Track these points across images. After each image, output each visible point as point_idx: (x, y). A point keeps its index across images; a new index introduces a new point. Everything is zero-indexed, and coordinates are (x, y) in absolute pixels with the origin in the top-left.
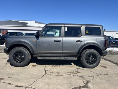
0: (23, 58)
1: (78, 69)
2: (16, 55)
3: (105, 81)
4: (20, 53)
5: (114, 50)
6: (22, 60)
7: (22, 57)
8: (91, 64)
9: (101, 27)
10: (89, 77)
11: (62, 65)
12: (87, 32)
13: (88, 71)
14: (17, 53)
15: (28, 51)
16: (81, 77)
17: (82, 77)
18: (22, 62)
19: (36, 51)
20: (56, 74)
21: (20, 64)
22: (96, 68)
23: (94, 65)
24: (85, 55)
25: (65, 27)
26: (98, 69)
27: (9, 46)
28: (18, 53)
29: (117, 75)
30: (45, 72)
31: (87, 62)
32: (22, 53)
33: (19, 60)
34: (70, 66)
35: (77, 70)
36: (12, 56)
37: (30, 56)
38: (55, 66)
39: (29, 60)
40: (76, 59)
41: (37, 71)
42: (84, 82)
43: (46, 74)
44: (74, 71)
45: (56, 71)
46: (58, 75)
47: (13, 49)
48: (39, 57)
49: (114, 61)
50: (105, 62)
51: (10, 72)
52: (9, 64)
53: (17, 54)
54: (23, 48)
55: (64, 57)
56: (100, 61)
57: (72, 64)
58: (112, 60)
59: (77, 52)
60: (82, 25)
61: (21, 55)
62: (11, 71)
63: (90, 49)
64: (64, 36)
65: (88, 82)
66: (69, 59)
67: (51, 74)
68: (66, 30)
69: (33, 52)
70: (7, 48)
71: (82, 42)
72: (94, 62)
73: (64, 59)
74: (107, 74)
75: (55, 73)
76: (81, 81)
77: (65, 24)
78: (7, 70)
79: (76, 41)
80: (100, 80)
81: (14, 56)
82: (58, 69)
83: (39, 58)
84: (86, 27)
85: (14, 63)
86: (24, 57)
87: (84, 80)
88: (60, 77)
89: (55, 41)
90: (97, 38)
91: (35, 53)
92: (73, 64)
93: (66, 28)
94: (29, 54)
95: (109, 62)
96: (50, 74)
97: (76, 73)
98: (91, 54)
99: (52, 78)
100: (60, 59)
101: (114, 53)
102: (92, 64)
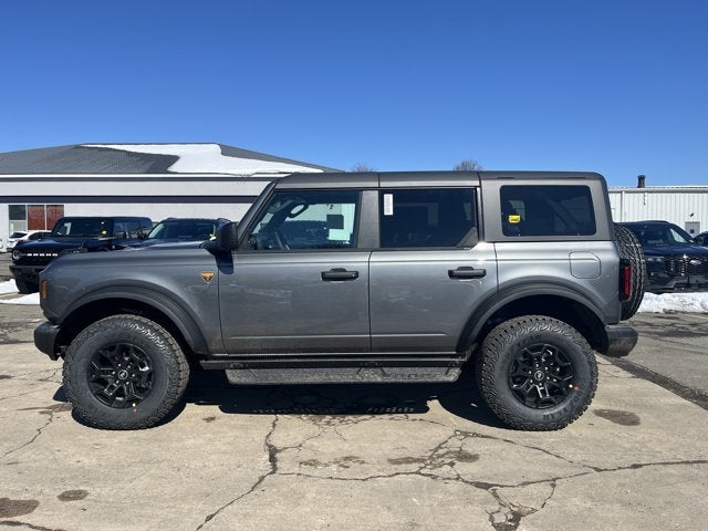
0: (144, 378)
1: (466, 434)
2: (104, 361)
3: (617, 507)
4: (125, 350)
5: (697, 308)
6: (140, 390)
7: (140, 375)
8: (539, 403)
9: (594, 186)
10: (524, 484)
11: (373, 413)
12: (514, 219)
13: (522, 449)
14: (112, 348)
15: (172, 340)
16: (478, 485)
17: (486, 486)
18: (137, 401)
19: (219, 335)
20: (334, 467)
21: (125, 412)
22: (570, 428)
23: (561, 408)
24: (502, 355)
25: (382, 192)
26: (586, 432)
27: (61, 312)
28: (117, 352)
29: (694, 469)
30: (273, 459)
31: (520, 396)
32: (137, 352)
33: (121, 389)
34: (419, 416)
35: (455, 444)
36: (80, 368)
37: (185, 367)
38: (328, 418)
39: (180, 390)
40: (451, 379)
41: (225, 453)
42: (492, 519)
43: (275, 469)
44: (441, 452)
45: (333, 449)
46: (345, 473)
47: (85, 332)
48: (235, 368)
49: (687, 381)
50: (630, 391)
51: (72, 462)
52: (67, 415)
53: (108, 355)
54: (144, 320)
55: (381, 365)
56: (592, 387)
57: (429, 403)
58: (674, 376)
59: (458, 334)
60: (480, 175)
61: (132, 360)
62: (78, 458)
63: (533, 317)
64: (377, 245)
65: (517, 517)
66: (413, 379)
67: (306, 470)
68: (389, 210)
69: (203, 342)
70: (52, 321)
71: (482, 275)
72: (558, 393)
73: (379, 380)
74: (635, 466)
75: (326, 465)
76: (478, 509)
77: (380, 176)
78: (52, 453)
79: (451, 274)
80: (589, 505)
81: (91, 370)
82: (347, 437)
83: (234, 377)
84: (503, 187)
85: (91, 406)
86: (150, 374)
87: (496, 507)
88: (357, 490)
89: (326, 277)
90: (571, 252)
91: (212, 347)
92: (434, 405)
93: (389, 199)
94: (180, 353)
95: (658, 388)
96: (296, 470)
97: (452, 464)
98: (539, 348)
99: (310, 496)
100: (358, 379)
101: (694, 329)
102: (549, 403)
